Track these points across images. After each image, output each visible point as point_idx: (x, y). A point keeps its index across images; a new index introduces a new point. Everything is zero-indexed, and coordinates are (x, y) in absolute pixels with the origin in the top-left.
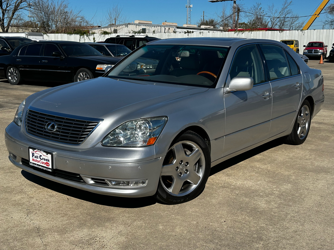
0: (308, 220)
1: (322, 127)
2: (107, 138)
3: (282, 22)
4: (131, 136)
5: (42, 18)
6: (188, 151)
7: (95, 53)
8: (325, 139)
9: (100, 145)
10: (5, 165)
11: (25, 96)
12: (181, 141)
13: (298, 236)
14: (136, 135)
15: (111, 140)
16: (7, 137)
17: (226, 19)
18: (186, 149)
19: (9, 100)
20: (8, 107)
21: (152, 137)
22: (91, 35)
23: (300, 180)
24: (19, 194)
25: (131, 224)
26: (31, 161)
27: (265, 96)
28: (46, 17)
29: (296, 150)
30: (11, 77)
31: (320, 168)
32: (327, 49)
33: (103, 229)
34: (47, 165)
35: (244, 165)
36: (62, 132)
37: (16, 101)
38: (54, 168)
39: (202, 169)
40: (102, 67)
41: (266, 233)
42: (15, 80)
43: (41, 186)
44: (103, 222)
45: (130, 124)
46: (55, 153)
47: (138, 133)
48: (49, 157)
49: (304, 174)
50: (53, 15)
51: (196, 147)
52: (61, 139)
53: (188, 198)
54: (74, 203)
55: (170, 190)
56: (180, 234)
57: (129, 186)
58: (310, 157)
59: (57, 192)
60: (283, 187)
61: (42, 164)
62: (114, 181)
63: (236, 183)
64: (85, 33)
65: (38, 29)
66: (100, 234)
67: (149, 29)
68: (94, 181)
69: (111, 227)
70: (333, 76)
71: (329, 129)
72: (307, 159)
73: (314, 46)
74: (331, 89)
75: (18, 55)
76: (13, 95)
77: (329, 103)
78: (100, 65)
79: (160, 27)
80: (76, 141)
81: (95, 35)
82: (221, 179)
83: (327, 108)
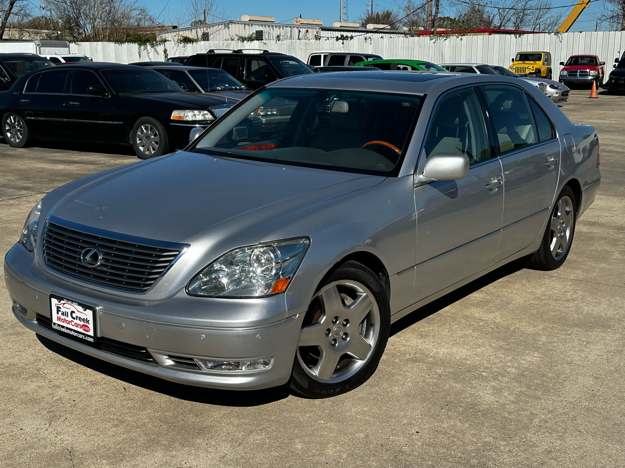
0: (571, 428)
1: (595, 231)
2: (197, 280)
3: (520, 15)
4: (241, 275)
5: (67, 12)
6: (349, 298)
7: (169, 87)
8: (603, 257)
9: (183, 294)
10: (5, 319)
11: (39, 172)
12: (335, 280)
13: (553, 461)
14: (252, 274)
15: (205, 283)
16: (8, 272)
17: (414, 12)
18: (343, 295)
19: (7, 180)
20: (6, 196)
21: (281, 277)
22: (160, 44)
23: (555, 345)
24: (33, 379)
25: (243, 441)
26: (55, 320)
27: (491, 186)
28: (73, 10)
29: (547, 281)
30: (10, 133)
31: (592, 319)
32: (605, 70)
33: (192, 451)
34: (84, 330)
35: (451, 313)
36: (112, 268)
37: (22, 183)
38: (99, 335)
39: (374, 331)
40: (182, 115)
41: (494, 456)
42: (18, 139)
43: (74, 363)
44: (192, 437)
45: (240, 254)
46: (99, 308)
47: (254, 270)
48: (89, 314)
49: (563, 332)
50: (87, 6)
51: (362, 291)
52: (110, 280)
53: (348, 386)
54: (136, 397)
55: (315, 372)
56: (335, 460)
57: (239, 369)
58: (574, 296)
59: (104, 375)
60: (525, 360)
61: (76, 326)
62: (210, 361)
63: (438, 353)
64: (148, 40)
65: (59, 32)
66: (186, 461)
67: (269, 33)
68: (173, 361)
69: (206, 446)
70: (615, 124)
71: (608, 237)
72: (568, 301)
73: (580, 62)
74: (613, 152)
75: (23, 91)
76: (15, 170)
77: (608, 181)
78: (179, 111)
79: (289, 29)
80: (139, 285)
81: (167, 43)
82: (408, 344)
83: (604, 192)
